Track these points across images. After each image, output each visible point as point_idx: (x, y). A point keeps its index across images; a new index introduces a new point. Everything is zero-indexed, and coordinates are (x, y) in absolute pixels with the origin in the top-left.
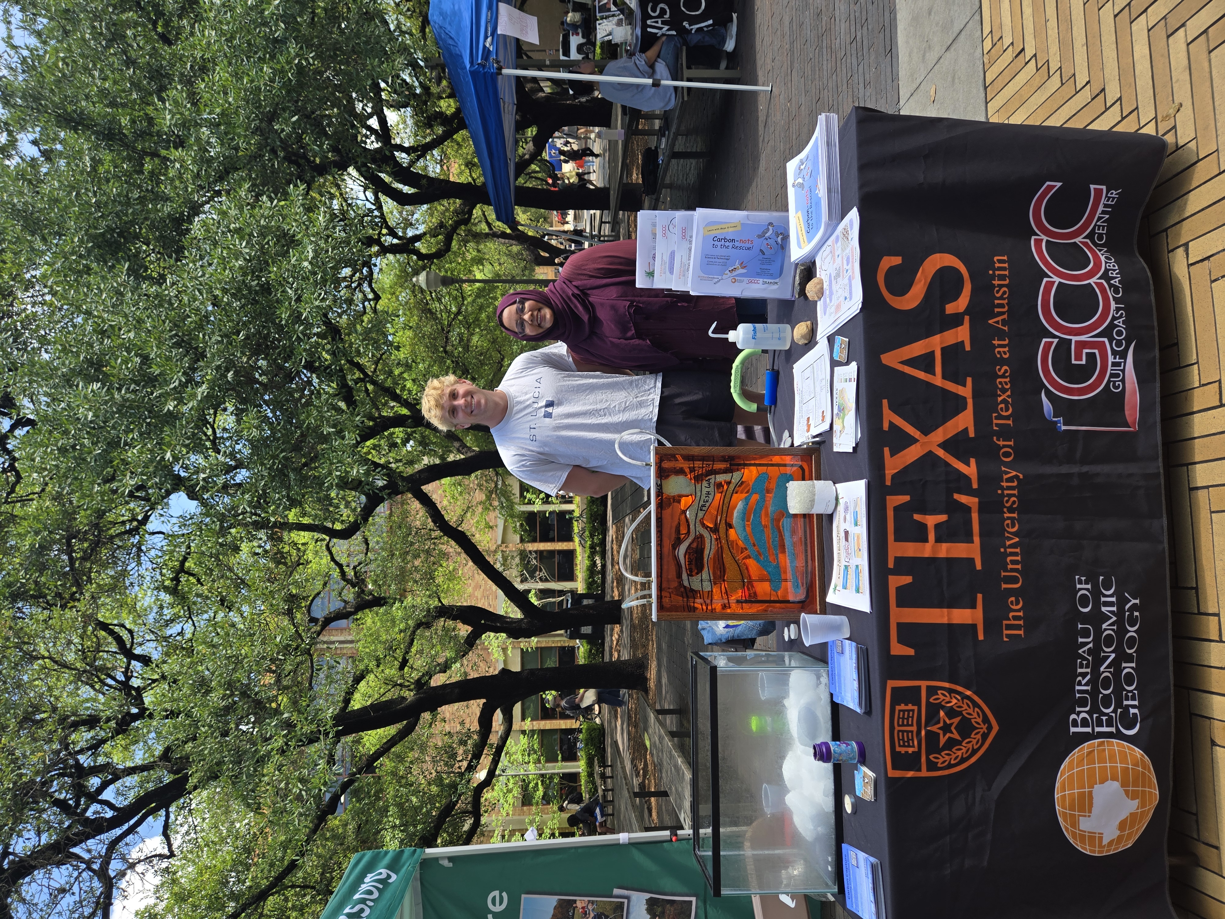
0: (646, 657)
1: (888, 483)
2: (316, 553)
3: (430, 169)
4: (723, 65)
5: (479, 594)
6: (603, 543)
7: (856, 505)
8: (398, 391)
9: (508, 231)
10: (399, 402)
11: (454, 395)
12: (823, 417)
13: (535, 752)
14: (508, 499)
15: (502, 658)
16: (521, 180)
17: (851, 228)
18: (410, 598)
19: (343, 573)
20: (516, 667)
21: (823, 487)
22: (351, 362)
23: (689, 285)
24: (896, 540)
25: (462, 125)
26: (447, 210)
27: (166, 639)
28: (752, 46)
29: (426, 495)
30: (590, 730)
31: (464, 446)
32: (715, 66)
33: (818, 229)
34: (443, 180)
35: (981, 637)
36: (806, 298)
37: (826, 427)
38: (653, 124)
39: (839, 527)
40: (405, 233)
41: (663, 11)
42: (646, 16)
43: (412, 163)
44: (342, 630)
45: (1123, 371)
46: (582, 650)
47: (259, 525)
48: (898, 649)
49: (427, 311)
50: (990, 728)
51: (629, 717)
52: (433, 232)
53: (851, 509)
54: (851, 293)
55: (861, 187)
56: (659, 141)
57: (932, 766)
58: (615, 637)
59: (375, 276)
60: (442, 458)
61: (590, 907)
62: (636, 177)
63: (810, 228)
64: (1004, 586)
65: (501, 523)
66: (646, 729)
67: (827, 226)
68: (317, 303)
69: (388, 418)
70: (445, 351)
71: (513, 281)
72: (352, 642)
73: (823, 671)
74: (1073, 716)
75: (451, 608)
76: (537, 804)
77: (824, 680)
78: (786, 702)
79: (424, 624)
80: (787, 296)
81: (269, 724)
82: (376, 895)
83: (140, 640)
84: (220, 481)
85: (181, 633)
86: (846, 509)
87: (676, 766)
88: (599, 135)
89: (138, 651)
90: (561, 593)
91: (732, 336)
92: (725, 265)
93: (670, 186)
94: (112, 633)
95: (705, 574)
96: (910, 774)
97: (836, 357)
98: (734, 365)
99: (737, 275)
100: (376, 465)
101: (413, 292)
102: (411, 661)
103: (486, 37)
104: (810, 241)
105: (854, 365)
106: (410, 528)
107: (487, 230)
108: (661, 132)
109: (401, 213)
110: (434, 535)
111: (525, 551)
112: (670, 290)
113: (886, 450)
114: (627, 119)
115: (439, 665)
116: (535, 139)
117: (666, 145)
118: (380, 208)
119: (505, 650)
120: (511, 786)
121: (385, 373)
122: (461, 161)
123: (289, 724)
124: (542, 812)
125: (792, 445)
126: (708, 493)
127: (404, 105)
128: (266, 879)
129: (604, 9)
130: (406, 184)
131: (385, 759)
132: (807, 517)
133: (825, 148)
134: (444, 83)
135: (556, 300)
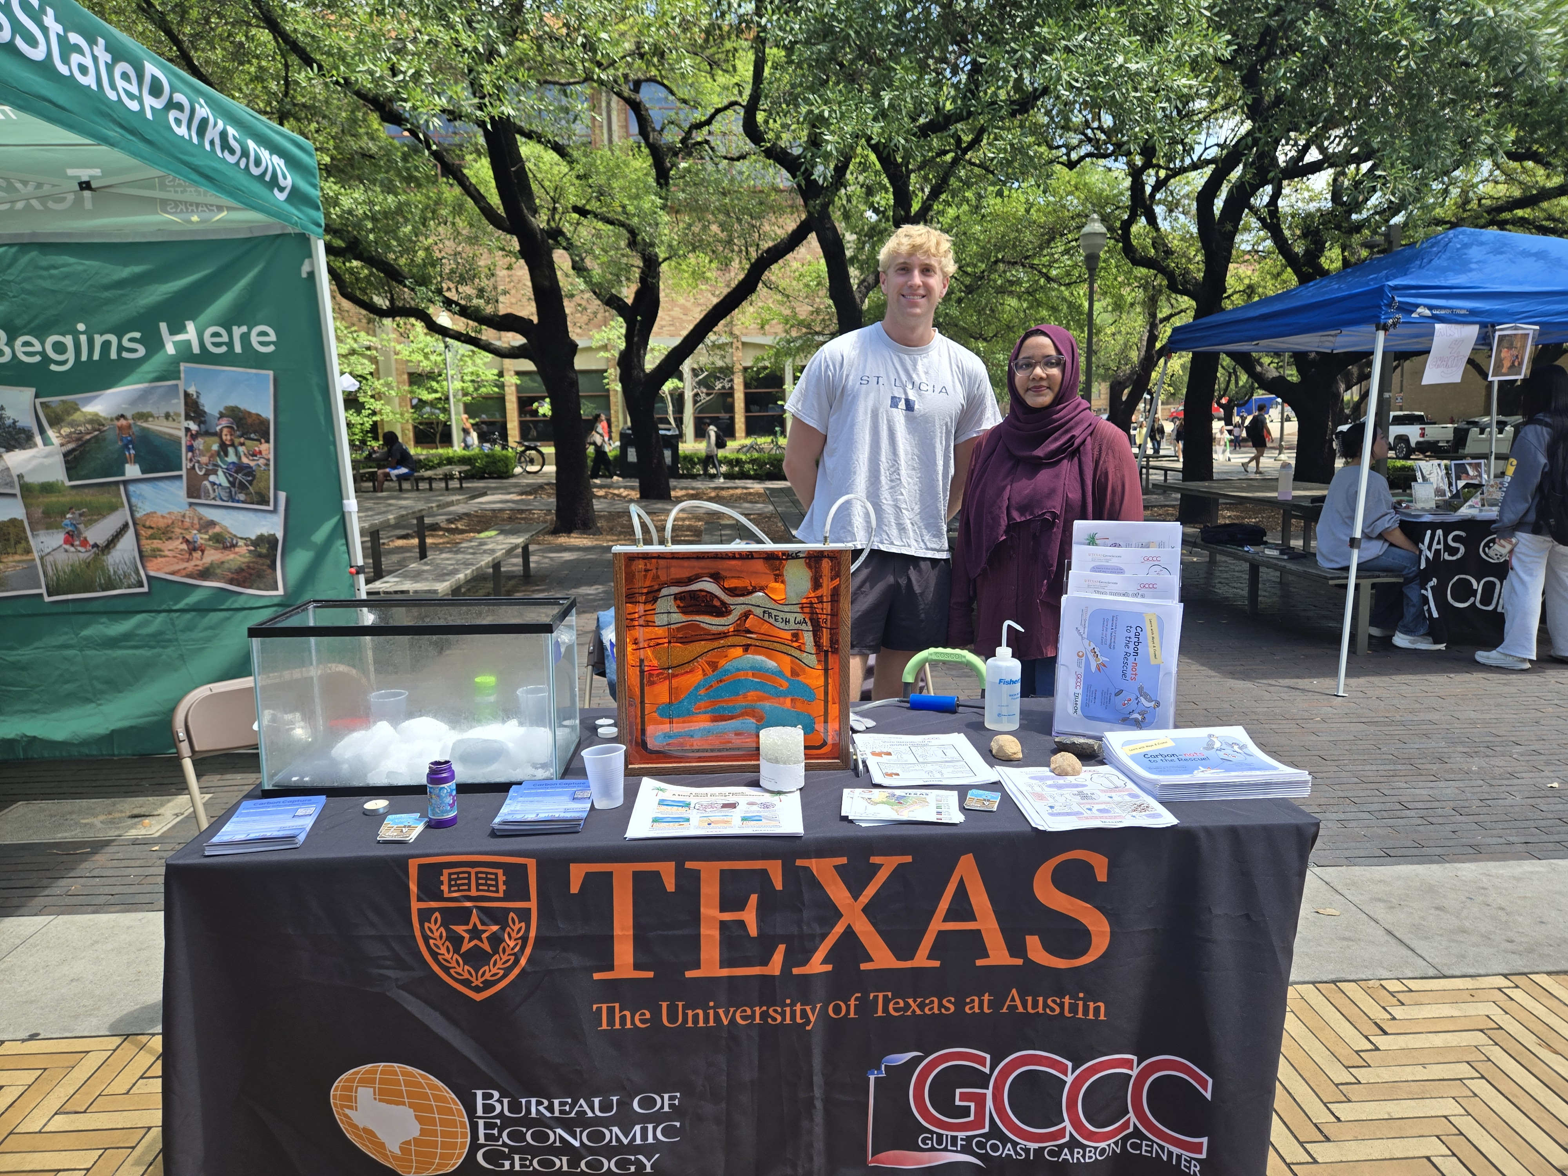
0: (598, 532)
1: (799, 862)
2: (726, 88)
3: (1246, 236)
4: (1375, 631)
5: (677, 312)
6: (744, 476)
7: (769, 820)
8: (943, 196)
9: (1158, 345)
10: (928, 198)
11: (927, 270)
12: (891, 775)
13: (476, 389)
14: (799, 350)
15: (594, 344)
16: (1226, 361)
17: (1149, 816)
18: (666, 218)
19: (699, 126)
20: (580, 363)
21: (796, 775)
22: (982, 131)
23: (1077, 594)
24: (722, 872)
25: (1304, 279)
26: (1190, 260)
28: (1399, 671)
29: (805, 238)
30: (505, 460)
31: (869, 289)
32: (1374, 621)
33: (1149, 769)
34: (1230, 253)
35: (597, 976)
36: (1055, 752)
37: (877, 778)
38: (1296, 538)
39: (742, 795)
40: (1159, 202)
41: (1453, 551)
42: (1448, 528)
43: (1254, 211)
44: (626, 127)
45: (945, 1149)
48: (577, 873)
49: (1051, 235)
50: (478, 990)
51: (522, 511)
52: (1159, 241)
53: (764, 813)
54: (1059, 814)
55: (1207, 830)
56: (1275, 547)
57: (424, 915)
58: (625, 493)
59: (1102, 162)
60: (853, 259)
61: (262, 462)
62: (1226, 516)
63: (1150, 759)
64: (664, 1005)
65: (768, 340)
66: (502, 532)
67: (1153, 783)
68: (1065, 76)
69: (906, 184)
70: (996, 262)
71: (1090, 352)
72: (610, 141)
73: (551, 772)
74: (496, 1095)
75: (657, 275)
76: (412, 392)
77: (541, 774)
78: (514, 722)
79: (634, 239)
80: (1057, 726)
81: (490, 26)
82: (256, 171)
86: (766, 806)
87: (454, 572)
88: (1285, 466)
90: (679, 421)
91: (1004, 652)
92: (1103, 642)
93: (1212, 562)
95: (678, 617)
96: (413, 888)
97: (971, 793)
99: (1087, 660)
100: (842, 169)
101: (1079, 215)
102: (585, 222)
103: (1430, 308)
104: (1134, 758)
105: (958, 817)
106: (760, 217)
107: (1160, 316)
108: (1285, 549)
109: (1187, 196)
110: (752, 250)
111: (733, 373)
112: (1069, 568)
113: (844, 860)
114: (1307, 504)
115: (582, 260)
116: (1282, 379)
117: (1269, 557)
118: (1195, 167)
119: (605, 348)
120: (433, 357)
121: (968, 178)
122: (1255, 279)
123: (491, 54)
124: (402, 398)
125: (854, 731)
126: (787, 621)
127: (1336, 196)
128: (295, 30)
129: (1461, 471)
130: (1226, 202)
131: (457, 190)
132: (755, 753)
133: (1261, 779)
134: (1364, 253)
135: (1064, 412)
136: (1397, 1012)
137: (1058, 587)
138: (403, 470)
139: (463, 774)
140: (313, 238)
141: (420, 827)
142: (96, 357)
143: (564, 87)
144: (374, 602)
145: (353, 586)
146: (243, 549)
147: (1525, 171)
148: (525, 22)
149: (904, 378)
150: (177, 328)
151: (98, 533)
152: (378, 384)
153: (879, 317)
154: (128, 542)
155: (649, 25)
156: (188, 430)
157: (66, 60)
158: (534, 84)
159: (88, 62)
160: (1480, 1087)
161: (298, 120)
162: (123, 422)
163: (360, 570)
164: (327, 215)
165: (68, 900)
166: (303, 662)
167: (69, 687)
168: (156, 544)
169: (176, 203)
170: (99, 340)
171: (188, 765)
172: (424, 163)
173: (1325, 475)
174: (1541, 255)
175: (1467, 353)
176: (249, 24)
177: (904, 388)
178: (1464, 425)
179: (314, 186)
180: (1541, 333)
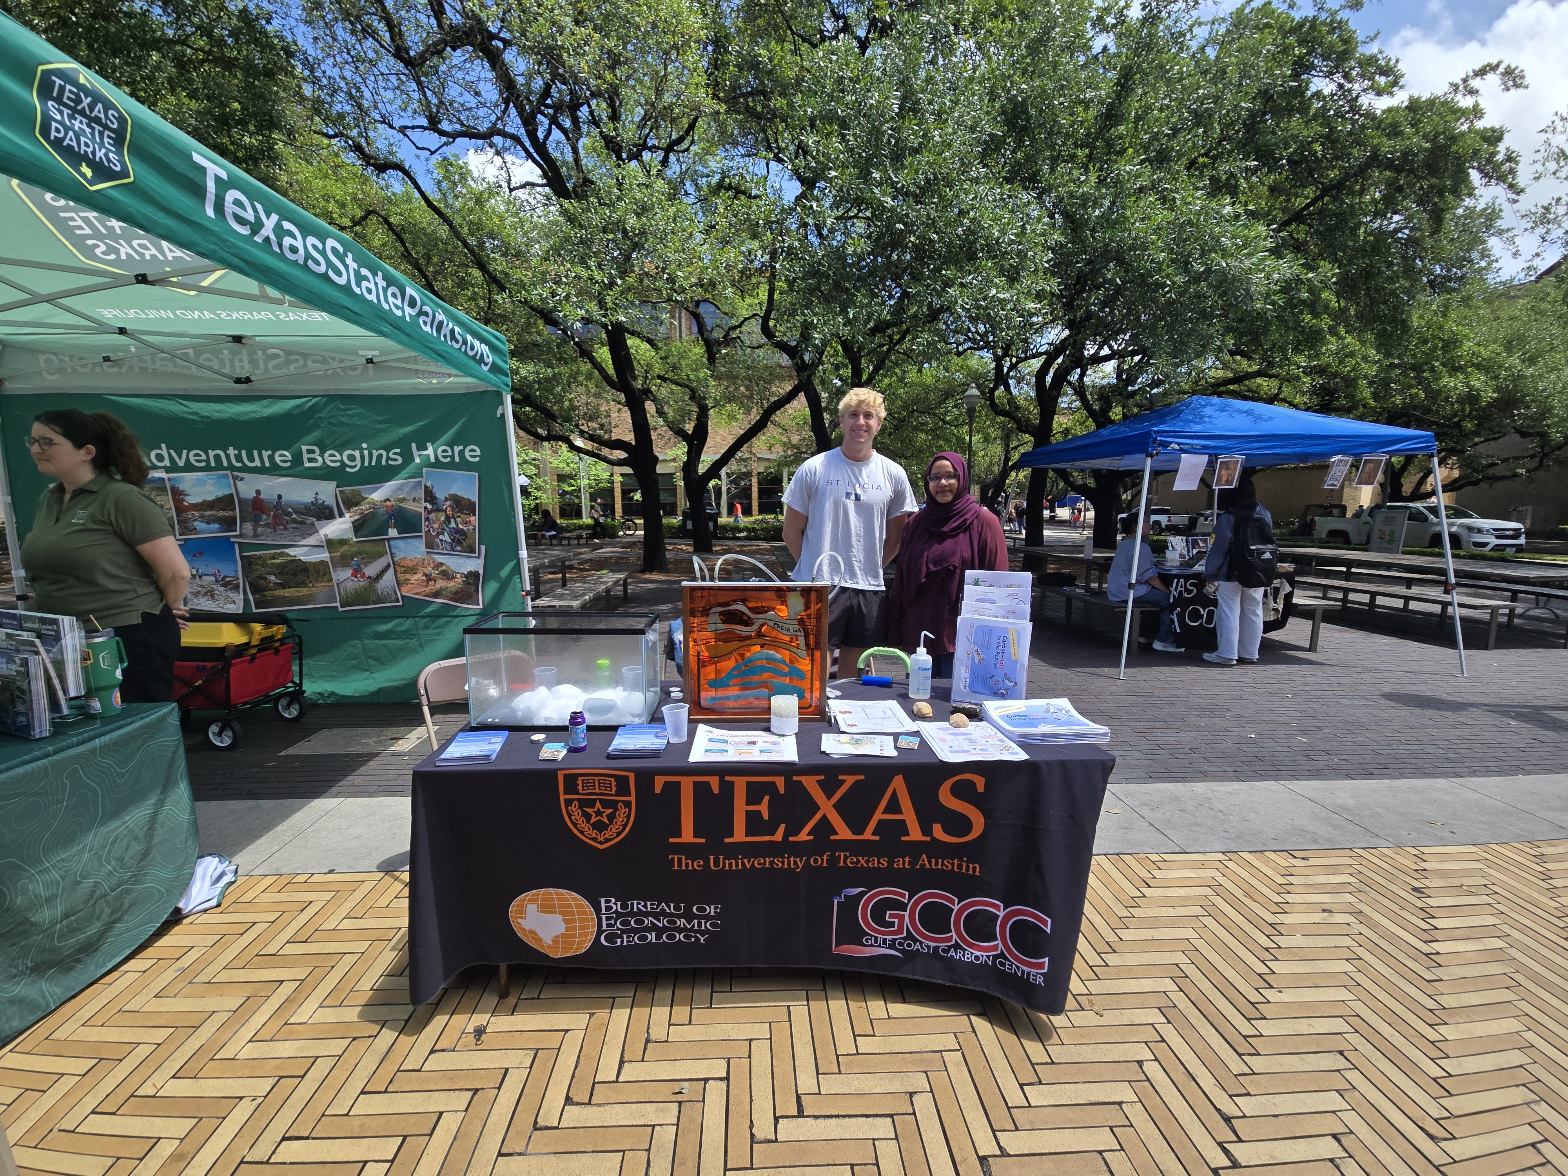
0: (669, 571)
1: (795, 778)
2: (751, 306)
3: (1064, 399)
4: (1142, 640)
6: (757, 538)
7: (776, 752)
8: (881, 371)
9: (1010, 464)
10: (872, 372)
11: (868, 415)
12: (851, 726)
13: (597, 485)
14: (792, 462)
15: (668, 458)
16: (1051, 474)
17: (1011, 754)
18: (714, 383)
19: (734, 328)
20: (660, 469)
21: (793, 725)
22: (907, 331)
24: (748, 783)
25: (1100, 425)
26: (1030, 413)
27: (682, 182)
28: (1156, 664)
29: (797, 395)
32: (1142, 634)
33: (1010, 724)
34: (1055, 409)
35: (671, 840)
36: (953, 713)
37: (843, 728)
38: (1095, 582)
39: (760, 737)
40: (1012, 377)
41: (1189, 592)
42: (1187, 578)
43: (1070, 384)
44: (690, 329)
45: (879, 946)
46: (675, 520)
47: (774, 255)
48: (659, 783)
49: (947, 395)
50: (601, 843)
51: (623, 558)
52: (1012, 400)
53: (773, 748)
54: (956, 752)
55: (1045, 761)
56: (1081, 587)
57: (568, 803)
58: (684, 548)
59: (977, 352)
60: (825, 408)
62: (1051, 568)
63: (1011, 718)
64: (712, 857)
65: (773, 456)
66: (611, 571)
67: (1013, 733)
68: (960, 301)
69: (860, 363)
70: (913, 411)
72: (681, 337)
73: (643, 720)
74: (613, 900)
75: (707, 417)
76: (559, 486)
77: (637, 720)
78: (620, 688)
79: (694, 395)
80: (954, 696)
81: (612, 268)
82: (471, 353)
83: (682, 160)
84: (810, 221)
85: (687, 194)
86: (774, 743)
87: (584, 595)
88: (1088, 538)
89: (672, 158)
90: (718, 504)
91: (922, 650)
92: (983, 645)
94: (687, 132)
95: (721, 626)
96: (561, 787)
97: (901, 738)
98: (896, 650)
99: (973, 656)
100: (821, 354)
101: (963, 384)
102: (665, 385)
103: (1179, 444)
104: (1001, 717)
105: (894, 753)
106: (770, 382)
107: (1012, 446)
108: (1088, 589)
109: (1029, 374)
110: (765, 402)
111: (752, 476)
112: (962, 599)
113: (822, 777)
115: (662, 408)
116: (1085, 485)
117: (1078, 593)
118: (1034, 356)
119: (674, 460)
120: (572, 465)
121: (897, 361)
122: (1070, 424)
123: (612, 284)
124: (553, 490)
125: (829, 698)
126: (789, 630)
127: (1119, 376)
128: (496, 270)
129: (1195, 544)
130: (1053, 379)
131: (589, 366)
132: (768, 710)
133: (1080, 732)
134: (1136, 410)
135: (960, 505)
136: (1157, 873)
137: (955, 610)
138: (554, 533)
139: (590, 719)
140: (504, 393)
141: (565, 752)
142: (373, 463)
143: (654, 305)
144: (538, 613)
145: (524, 603)
146: (459, 580)
147: (1235, 361)
148: (633, 266)
149: (854, 481)
150: (422, 447)
151: (371, 570)
152: (539, 481)
153: (840, 444)
154: (390, 575)
155: (707, 268)
156: (426, 508)
157: (359, 285)
158: (637, 303)
159: (372, 286)
160: (1208, 921)
161: (496, 323)
162: (388, 503)
163: (528, 593)
164: (512, 379)
165: (353, 789)
166: (496, 649)
167: (353, 662)
168: (407, 576)
169: (424, 372)
170: (375, 454)
171: (426, 709)
172: (570, 350)
173: (1111, 545)
174: (1249, 412)
175: (1201, 472)
176: (468, 266)
177: (854, 487)
178: (1194, 515)
179: (506, 362)
180: (1246, 460)
